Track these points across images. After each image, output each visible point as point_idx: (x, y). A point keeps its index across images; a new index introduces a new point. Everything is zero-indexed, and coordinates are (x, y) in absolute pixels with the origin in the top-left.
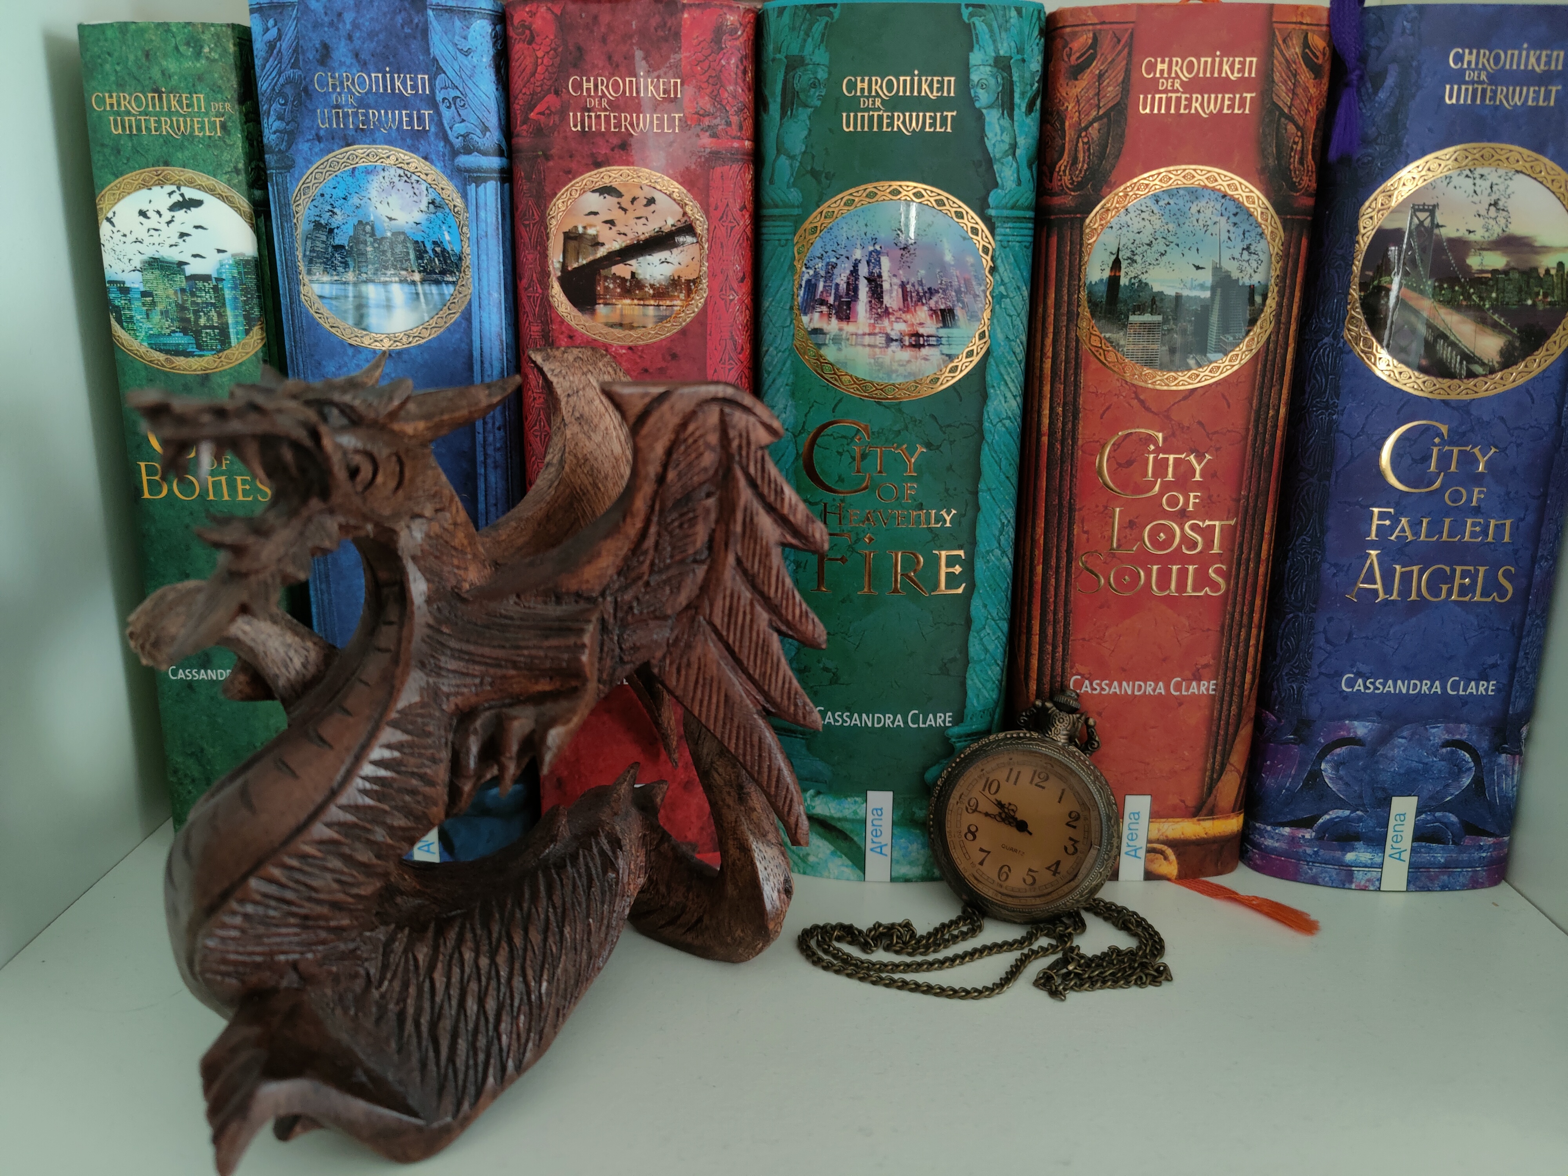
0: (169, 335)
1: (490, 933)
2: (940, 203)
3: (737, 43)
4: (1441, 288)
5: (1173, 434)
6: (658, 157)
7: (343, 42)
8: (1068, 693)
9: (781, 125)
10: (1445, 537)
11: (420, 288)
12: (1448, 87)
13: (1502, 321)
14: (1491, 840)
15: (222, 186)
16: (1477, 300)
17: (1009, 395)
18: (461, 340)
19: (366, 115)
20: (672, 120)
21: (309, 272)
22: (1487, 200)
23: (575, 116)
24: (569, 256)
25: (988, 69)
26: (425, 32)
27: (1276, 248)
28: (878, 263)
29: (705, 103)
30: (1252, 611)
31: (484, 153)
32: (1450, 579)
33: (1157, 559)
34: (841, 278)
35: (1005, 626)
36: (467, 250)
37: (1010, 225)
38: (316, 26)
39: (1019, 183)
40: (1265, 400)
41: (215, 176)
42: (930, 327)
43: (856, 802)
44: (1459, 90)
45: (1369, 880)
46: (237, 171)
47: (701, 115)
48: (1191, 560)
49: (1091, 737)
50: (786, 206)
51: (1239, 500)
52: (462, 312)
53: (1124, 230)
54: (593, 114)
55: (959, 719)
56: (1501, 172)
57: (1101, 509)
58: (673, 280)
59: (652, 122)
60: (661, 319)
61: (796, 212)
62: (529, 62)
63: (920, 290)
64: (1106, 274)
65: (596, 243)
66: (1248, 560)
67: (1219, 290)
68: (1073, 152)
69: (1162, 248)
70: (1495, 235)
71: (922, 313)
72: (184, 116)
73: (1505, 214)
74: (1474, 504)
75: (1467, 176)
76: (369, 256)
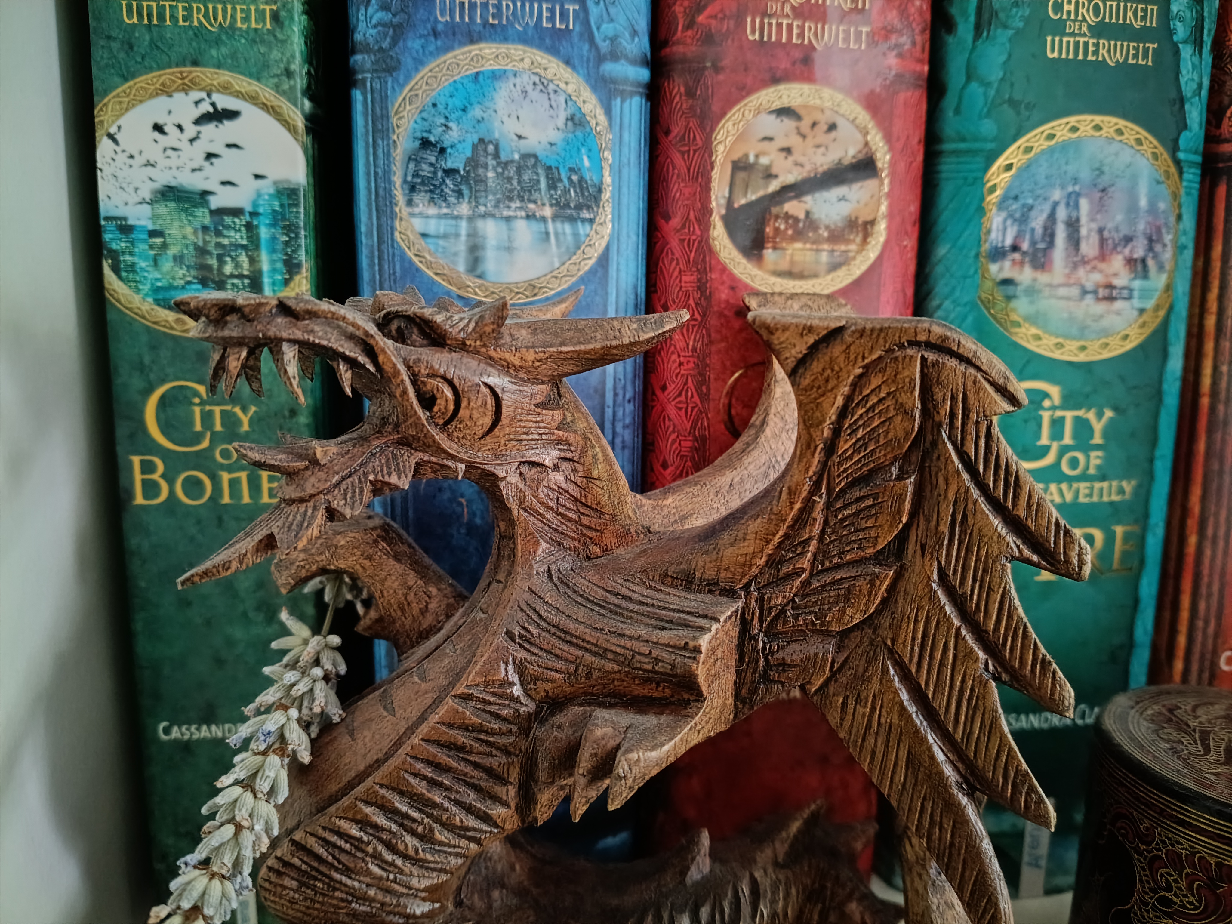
0: (184, 287)
2: (1138, 142)
6: (842, 76)
9: (973, 47)
15: (267, 94)
18: (595, 292)
20: (859, 34)
21: (410, 203)
23: (753, 22)
24: (736, 189)
25: (1186, 1)
28: (1077, 206)
29: (893, 17)
31: (630, 62)
34: (1038, 222)
36: (608, 179)
37: (1191, 170)
42: (1123, 278)
47: (888, 31)
50: (974, 139)
52: (598, 258)
54: (774, 22)
58: (850, 221)
59: (837, 35)
61: (990, 146)
63: (1117, 237)
65: (769, 175)
71: (1117, 263)
76: (490, 183)
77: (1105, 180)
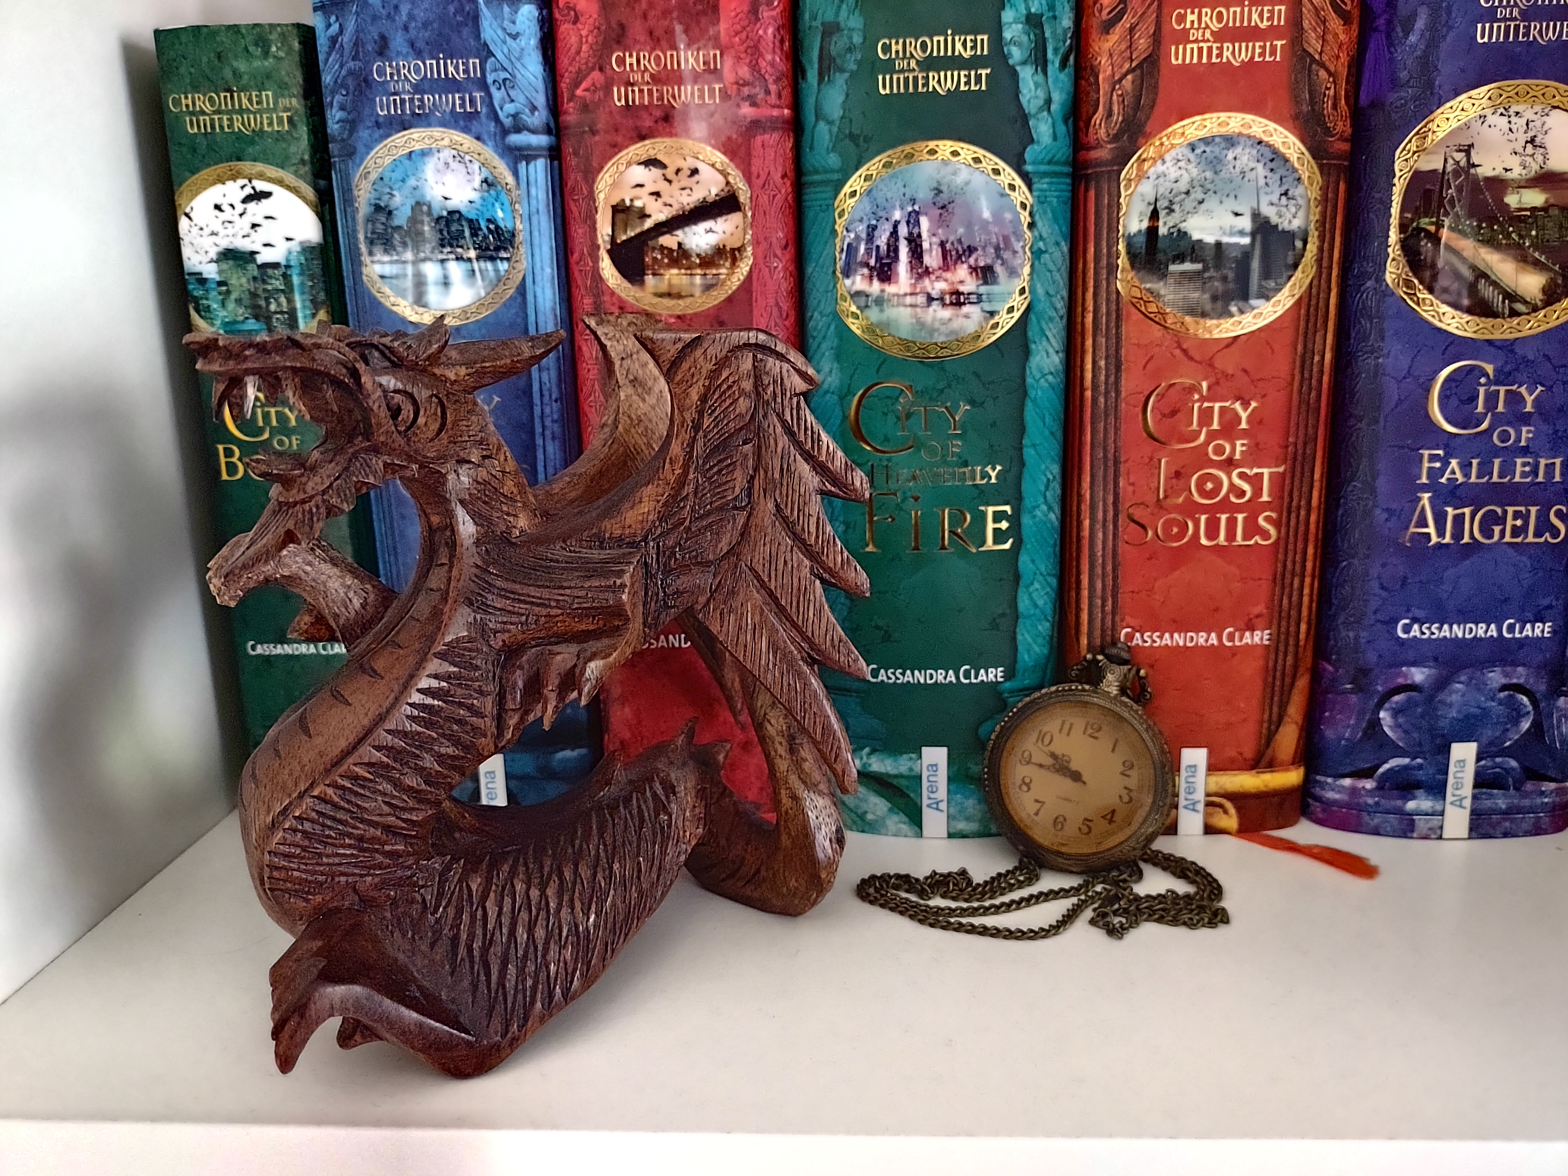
0: (243, 322)
1: (542, 867)
2: (977, 160)
3: (774, 13)
4: (1480, 227)
5: (1217, 383)
6: (699, 128)
7: (400, 33)
8: (1120, 645)
9: (819, 91)
10: (1495, 478)
11: (476, 265)
12: (1479, 26)
13: (1543, 259)
14: (1553, 785)
15: (289, 178)
16: (1517, 239)
17: (1051, 351)
18: (517, 314)
19: (421, 100)
20: (712, 91)
21: (371, 253)
22: (1523, 138)
23: (619, 91)
24: (617, 228)
25: (1020, 26)
26: (475, 19)
27: (1314, 193)
28: (918, 223)
29: (744, 72)
30: (1304, 560)
31: (533, 132)
32: (1502, 521)
33: (1204, 509)
34: (882, 240)
35: (1054, 582)
36: (519, 226)
37: (1047, 180)
38: (375, 18)
39: (1055, 138)
40: (1310, 346)
41: (283, 168)
42: (970, 285)
43: (911, 759)
44: (1491, 28)
45: (1430, 829)
46: (303, 162)
47: (741, 84)
48: (1239, 508)
49: (1143, 689)
50: (826, 172)
51: (1287, 447)
52: (517, 288)
53: (1161, 180)
54: (636, 89)
55: (1009, 675)
56: (1537, 108)
57: (1147, 460)
58: (719, 249)
59: (693, 94)
60: (708, 288)
61: (836, 176)
62: (574, 40)
63: (960, 248)
64: (1145, 224)
65: (643, 215)
66: (1299, 508)
67: (1259, 237)
68: (1107, 106)
69: (1200, 196)
70: (1533, 173)
72: (255, 113)
73: (1542, 150)
74: (1523, 443)
75: (1502, 114)
76: (427, 235)
77: (944, 198)
